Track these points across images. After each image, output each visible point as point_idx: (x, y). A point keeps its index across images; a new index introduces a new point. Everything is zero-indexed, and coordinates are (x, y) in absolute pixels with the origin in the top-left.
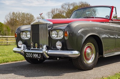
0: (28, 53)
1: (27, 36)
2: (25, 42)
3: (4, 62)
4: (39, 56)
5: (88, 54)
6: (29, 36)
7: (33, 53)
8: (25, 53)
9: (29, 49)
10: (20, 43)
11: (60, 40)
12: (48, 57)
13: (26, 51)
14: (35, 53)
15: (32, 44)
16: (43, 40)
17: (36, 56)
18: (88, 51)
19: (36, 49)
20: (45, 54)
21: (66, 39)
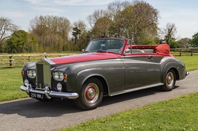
0: (33, 93)
1: (33, 75)
2: (32, 81)
3: (13, 99)
4: (42, 96)
5: (90, 94)
6: (35, 75)
7: (37, 93)
8: (30, 92)
10: (26, 81)
11: (61, 82)
12: (50, 98)
13: (31, 90)
14: (38, 94)
15: (36, 84)
16: (47, 80)
17: (39, 96)
18: (91, 91)
19: (40, 89)
20: (46, 94)
21: (65, 81)
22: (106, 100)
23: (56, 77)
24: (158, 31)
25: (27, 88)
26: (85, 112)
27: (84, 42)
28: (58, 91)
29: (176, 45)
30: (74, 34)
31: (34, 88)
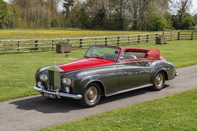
0: (45, 93)
1: (44, 78)
2: (44, 84)
4: (53, 96)
5: (91, 95)
6: (46, 78)
10: (39, 83)
11: (68, 86)
12: (60, 98)
13: (44, 91)
14: (51, 94)
15: (48, 86)
16: (57, 83)
17: (51, 96)
18: (91, 92)
19: (52, 90)
21: (72, 86)
22: (103, 100)
23: (65, 81)
24: (170, 4)
25: (41, 89)
26: (87, 109)
27: (78, 16)
28: (66, 93)
29: (190, 23)
30: (65, 6)
31: (46, 89)
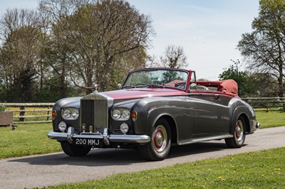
0: (79, 138)
1: (72, 115)
4: (96, 142)
5: (159, 140)
7: (87, 139)
8: (74, 139)
9: (79, 134)
10: (62, 124)
11: (125, 122)
12: (109, 143)
13: (75, 136)
14: (90, 139)
15: (84, 127)
17: (92, 142)
18: (159, 136)
20: (106, 139)
23: (116, 116)
25: (69, 134)
28: (121, 133)
